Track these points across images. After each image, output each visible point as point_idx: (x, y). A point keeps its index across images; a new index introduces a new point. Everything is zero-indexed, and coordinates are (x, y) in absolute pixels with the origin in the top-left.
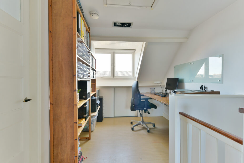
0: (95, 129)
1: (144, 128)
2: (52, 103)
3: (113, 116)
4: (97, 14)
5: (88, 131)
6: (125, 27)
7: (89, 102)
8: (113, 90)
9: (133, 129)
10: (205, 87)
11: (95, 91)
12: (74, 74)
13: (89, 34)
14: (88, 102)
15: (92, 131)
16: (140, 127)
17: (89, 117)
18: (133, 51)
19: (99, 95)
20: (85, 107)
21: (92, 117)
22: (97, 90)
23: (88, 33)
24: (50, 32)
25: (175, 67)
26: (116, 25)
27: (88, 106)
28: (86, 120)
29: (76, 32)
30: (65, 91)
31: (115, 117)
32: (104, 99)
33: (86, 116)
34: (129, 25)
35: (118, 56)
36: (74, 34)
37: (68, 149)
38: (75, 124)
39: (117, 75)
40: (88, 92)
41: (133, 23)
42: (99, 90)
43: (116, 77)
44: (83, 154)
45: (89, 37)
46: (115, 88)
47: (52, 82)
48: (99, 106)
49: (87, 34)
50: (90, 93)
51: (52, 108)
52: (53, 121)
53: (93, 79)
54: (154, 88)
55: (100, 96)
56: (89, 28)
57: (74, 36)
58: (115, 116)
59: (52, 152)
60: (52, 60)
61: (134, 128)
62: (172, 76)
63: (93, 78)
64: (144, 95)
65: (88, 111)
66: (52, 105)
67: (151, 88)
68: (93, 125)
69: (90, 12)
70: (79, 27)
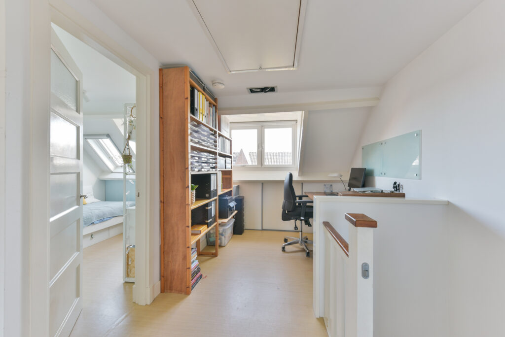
0: (228, 243)
1: (303, 250)
2: (162, 201)
3: (260, 228)
4: (222, 84)
5: (215, 246)
6: (266, 92)
7: (216, 203)
8: (260, 185)
9: (283, 248)
10: (399, 185)
11: (230, 188)
12: (186, 167)
13: (216, 108)
14: (213, 202)
15: (220, 246)
16: (297, 247)
17: (215, 224)
18: (294, 123)
19: (239, 194)
20: (208, 210)
21: (222, 225)
22: (233, 186)
23: (214, 108)
24: (161, 118)
25: (363, 149)
26: (252, 91)
27: (213, 209)
28: (208, 227)
29: (189, 115)
30: (176, 188)
31: (263, 230)
32: (245, 200)
33: (209, 221)
34: (272, 89)
35: (268, 132)
36: (186, 118)
37: (179, 258)
38: (187, 228)
39: (267, 163)
40: (212, 189)
41: (276, 86)
42: (238, 187)
43: (265, 166)
44: (201, 270)
45: (216, 112)
46: (263, 184)
47: (163, 176)
48: (236, 210)
49: (212, 109)
50: (216, 190)
51: (162, 207)
52: (164, 222)
53: (224, 170)
54: (331, 185)
55: (241, 195)
56: (215, 100)
57: (186, 120)
58: (264, 228)
59: (163, 259)
60: (163, 151)
61: (286, 247)
62: (358, 165)
63: (226, 168)
64: (307, 196)
65: (213, 215)
66: (162, 204)
67: (325, 185)
68: (225, 237)
69: (212, 81)
70: (196, 106)
